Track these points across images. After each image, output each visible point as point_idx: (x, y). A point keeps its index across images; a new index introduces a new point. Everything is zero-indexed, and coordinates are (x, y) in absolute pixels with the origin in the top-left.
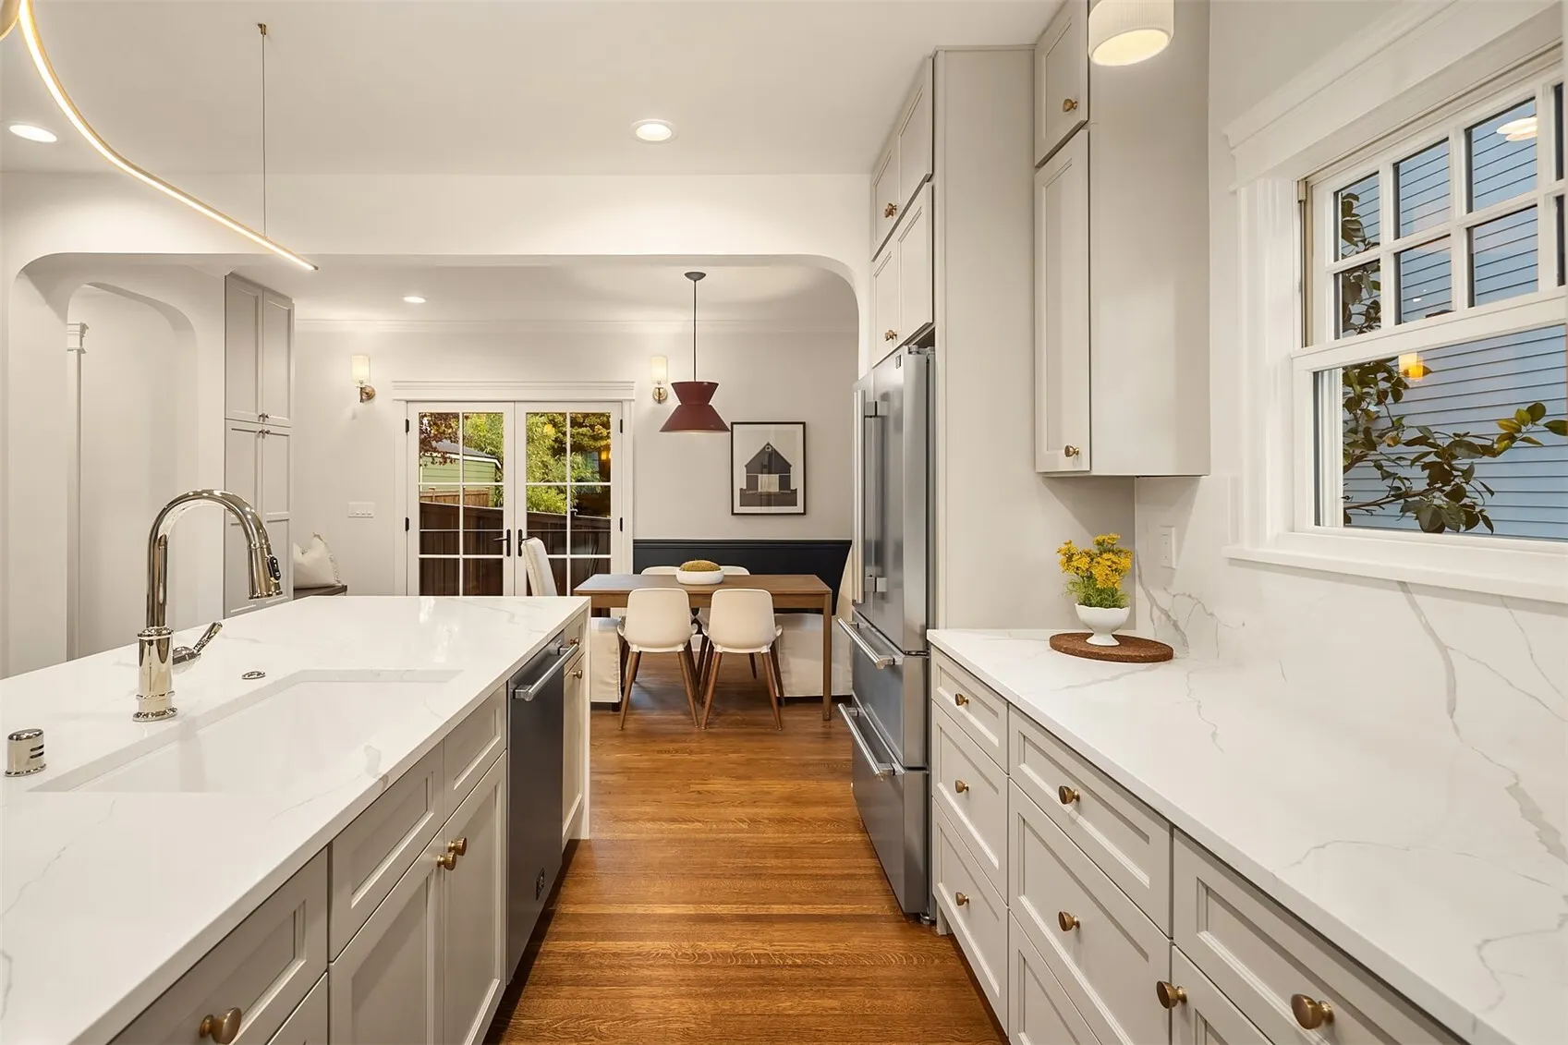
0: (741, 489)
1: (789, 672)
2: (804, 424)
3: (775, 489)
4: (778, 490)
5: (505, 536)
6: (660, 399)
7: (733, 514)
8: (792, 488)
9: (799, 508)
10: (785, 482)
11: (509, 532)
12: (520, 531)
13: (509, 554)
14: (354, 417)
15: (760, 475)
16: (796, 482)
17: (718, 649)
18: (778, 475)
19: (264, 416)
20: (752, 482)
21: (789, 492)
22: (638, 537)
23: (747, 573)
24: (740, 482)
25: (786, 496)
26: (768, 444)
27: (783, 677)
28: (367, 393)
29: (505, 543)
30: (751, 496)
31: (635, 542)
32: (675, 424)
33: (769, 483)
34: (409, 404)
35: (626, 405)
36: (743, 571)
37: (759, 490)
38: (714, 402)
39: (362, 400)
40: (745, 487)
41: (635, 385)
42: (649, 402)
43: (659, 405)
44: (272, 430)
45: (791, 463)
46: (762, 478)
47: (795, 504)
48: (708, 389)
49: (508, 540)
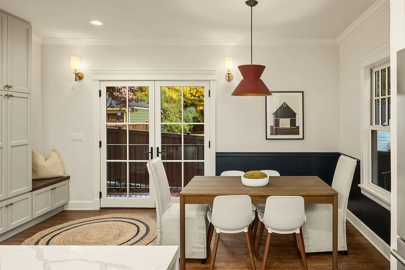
0: (271, 126)
1: (308, 238)
2: (303, 92)
3: (288, 126)
4: (290, 127)
5: (150, 150)
6: (229, 78)
7: (267, 139)
8: (297, 125)
9: (300, 136)
10: (293, 123)
11: (152, 148)
12: (158, 148)
14: (73, 89)
15: (280, 119)
16: (299, 123)
17: (270, 231)
18: (289, 119)
19: (8, 87)
20: (277, 123)
21: (295, 128)
22: (218, 151)
24: (271, 122)
25: (294, 130)
26: (285, 103)
27: (305, 241)
28: (79, 77)
29: (150, 154)
30: (276, 130)
31: (217, 153)
32: (239, 92)
33: (285, 123)
34: (101, 82)
35: (212, 83)
36: (277, 173)
37: (280, 127)
38: (263, 78)
39: (76, 80)
40: (273, 125)
41: (216, 72)
42: (224, 80)
43: (229, 83)
44: (14, 94)
45: (296, 113)
46: (282, 121)
47: (298, 134)
48: (260, 69)
49: (152, 152)
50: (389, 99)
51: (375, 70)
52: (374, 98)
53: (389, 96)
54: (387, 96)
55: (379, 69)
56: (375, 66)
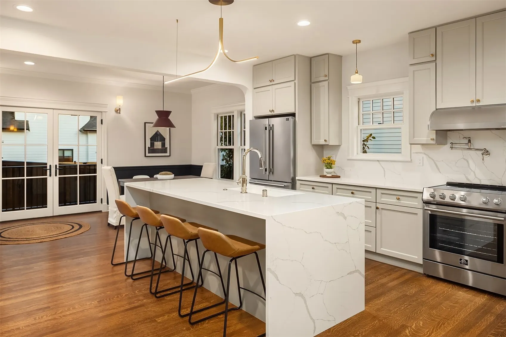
0: (148, 147)
3: (160, 147)
4: (161, 148)
5: (48, 168)
7: (146, 156)
8: (166, 147)
9: (168, 154)
10: (163, 145)
11: (50, 166)
12: (56, 166)
13: (50, 175)
15: (155, 142)
16: (167, 145)
18: (161, 142)
20: (152, 144)
21: (165, 148)
23: (149, 177)
24: (148, 145)
25: (164, 150)
26: (159, 132)
29: (48, 171)
30: (152, 150)
33: (158, 145)
35: (104, 114)
36: (148, 177)
37: (155, 148)
38: (170, 117)
40: (150, 147)
41: (108, 106)
42: (113, 112)
43: (118, 114)
45: (165, 138)
46: (156, 143)
47: (166, 152)
48: (168, 113)
49: (50, 169)
50: (233, 132)
51: (220, 116)
52: (219, 131)
53: (233, 130)
54: (232, 130)
55: (223, 115)
56: (220, 114)
